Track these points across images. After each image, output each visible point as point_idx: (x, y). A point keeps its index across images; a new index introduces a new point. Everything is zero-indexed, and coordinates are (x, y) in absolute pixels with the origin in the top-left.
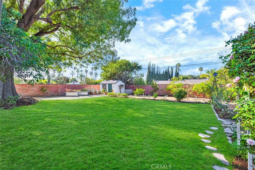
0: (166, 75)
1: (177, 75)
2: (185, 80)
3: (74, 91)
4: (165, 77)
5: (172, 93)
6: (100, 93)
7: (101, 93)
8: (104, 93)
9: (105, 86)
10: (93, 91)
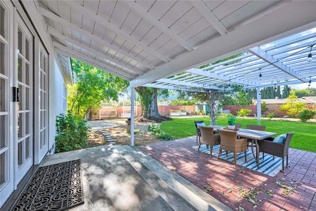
0: (268, 92)
1: (288, 90)
2: (303, 97)
3: (176, 112)
4: (266, 94)
5: (290, 114)
6: (196, 114)
7: (198, 113)
8: (201, 114)
9: (201, 107)
10: (190, 112)
